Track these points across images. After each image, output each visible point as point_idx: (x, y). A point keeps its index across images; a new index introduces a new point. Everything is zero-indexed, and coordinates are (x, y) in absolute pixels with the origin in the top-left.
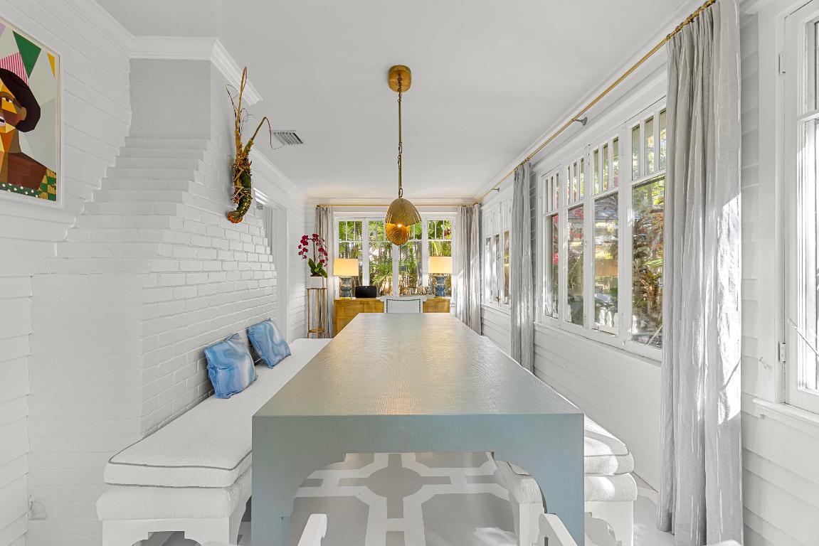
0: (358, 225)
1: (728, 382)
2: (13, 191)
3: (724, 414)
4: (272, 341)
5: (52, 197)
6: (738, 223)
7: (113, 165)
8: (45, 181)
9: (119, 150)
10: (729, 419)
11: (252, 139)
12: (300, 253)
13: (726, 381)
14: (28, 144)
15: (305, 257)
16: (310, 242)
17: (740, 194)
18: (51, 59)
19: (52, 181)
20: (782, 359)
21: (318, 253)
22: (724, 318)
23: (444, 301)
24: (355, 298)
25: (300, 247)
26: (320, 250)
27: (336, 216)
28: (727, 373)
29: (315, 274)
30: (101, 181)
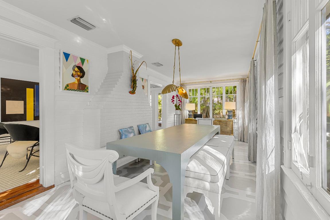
0: (196, 90)
1: (269, 157)
2: (79, 91)
3: (268, 170)
4: (145, 130)
5: (88, 92)
6: (273, 88)
7: (103, 82)
8: (86, 88)
9: (104, 78)
10: (270, 172)
11: (138, 69)
12: (172, 102)
13: (268, 156)
14: (82, 81)
15: (174, 103)
16: (175, 98)
17: (274, 75)
18: (88, 60)
19: (88, 88)
20: (289, 149)
21: (178, 101)
22: (268, 129)
23: (231, 121)
24: (194, 119)
25: (172, 100)
26: (179, 100)
27: (188, 87)
28: (269, 152)
29: (177, 109)
30: (99, 86)
